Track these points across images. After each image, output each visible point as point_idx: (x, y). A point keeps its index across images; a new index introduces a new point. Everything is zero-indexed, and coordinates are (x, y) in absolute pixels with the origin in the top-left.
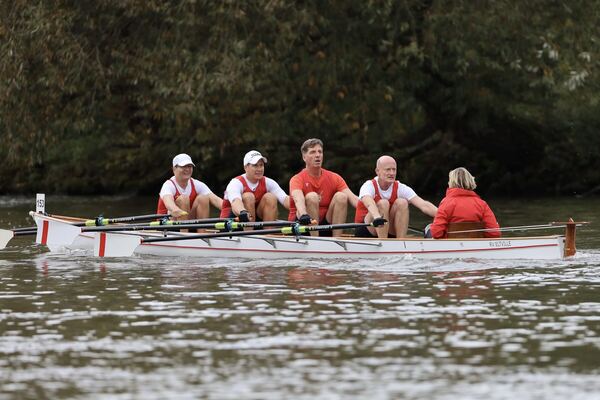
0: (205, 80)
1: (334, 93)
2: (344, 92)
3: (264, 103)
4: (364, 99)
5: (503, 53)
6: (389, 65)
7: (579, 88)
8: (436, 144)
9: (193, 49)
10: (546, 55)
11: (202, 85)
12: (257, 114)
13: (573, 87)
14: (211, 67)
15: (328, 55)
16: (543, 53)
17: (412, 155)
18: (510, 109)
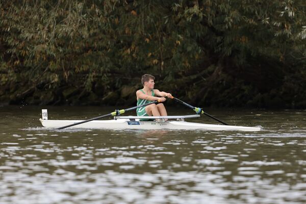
0: (55, 29)
1: (142, 39)
3: (95, 45)
4: (162, 42)
6: (180, 20)
8: (211, 73)
9: (48, 8)
10: (286, 14)
11: (53, 33)
12: (90, 52)
13: (305, 37)
14: (60, 20)
15: (138, 13)
16: (284, 13)
17: (195, 80)
18: (261, 50)
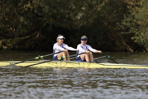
2: (7, 18)
5: (57, 7)
7: (81, 19)
8: (36, 35)
10: (72, 7)
13: (79, 18)
15: (2, 7)
